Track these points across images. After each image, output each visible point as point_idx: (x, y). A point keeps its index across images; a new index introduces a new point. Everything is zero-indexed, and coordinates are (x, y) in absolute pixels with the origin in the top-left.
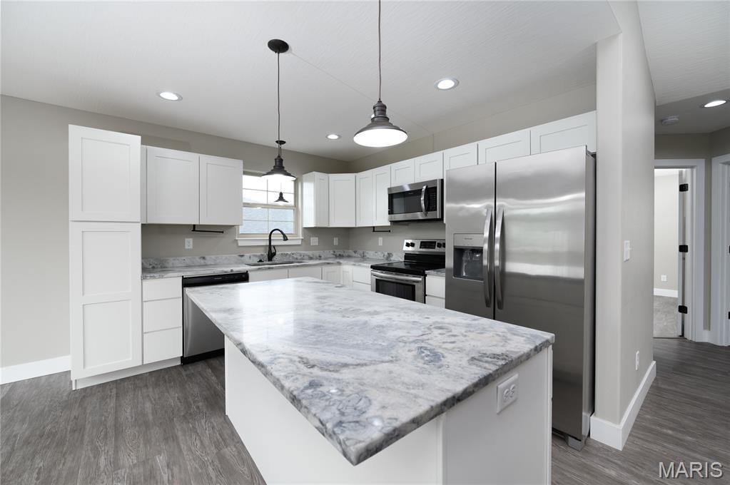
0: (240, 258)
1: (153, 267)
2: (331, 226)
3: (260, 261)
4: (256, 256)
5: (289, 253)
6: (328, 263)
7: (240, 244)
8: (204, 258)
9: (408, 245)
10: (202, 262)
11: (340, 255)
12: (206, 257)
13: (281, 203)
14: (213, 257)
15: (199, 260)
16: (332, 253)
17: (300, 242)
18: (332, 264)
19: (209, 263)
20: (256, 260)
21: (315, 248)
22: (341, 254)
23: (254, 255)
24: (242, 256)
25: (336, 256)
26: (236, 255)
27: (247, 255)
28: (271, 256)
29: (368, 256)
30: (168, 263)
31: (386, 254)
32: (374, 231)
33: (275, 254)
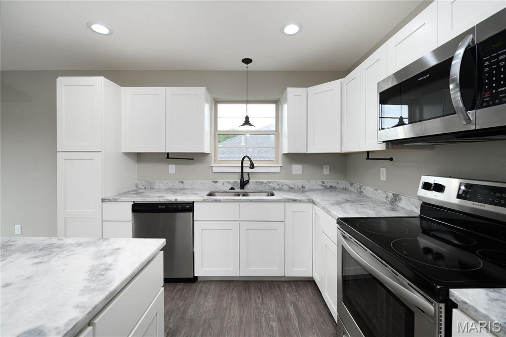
0: (213, 184)
1: (145, 188)
2: (310, 152)
3: (232, 188)
4: (229, 183)
5: (265, 181)
6: (294, 201)
7: (215, 170)
8: (182, 182)
9: (427, 186)
10: (181, 186)
11: (331, 187)
12: (184, 181)
13: (247, 127)
14: (190, 181)
15: (178, 184)
16: (321, 183)
17: (278, 170)
18: (300, 201)
19: (186, 187)
20: (227, 187)
21: (296, 177)
22: (334, 185)
23: (227, 182)
24: (216, 182)
25: (326, 187)
26: (210, 181)
27: (220, 181)
28: (243, 184)
29: (365, 193)
30: (155, 185)
31: (390, 195)
32: (368, 158)
33: (248, 182)
